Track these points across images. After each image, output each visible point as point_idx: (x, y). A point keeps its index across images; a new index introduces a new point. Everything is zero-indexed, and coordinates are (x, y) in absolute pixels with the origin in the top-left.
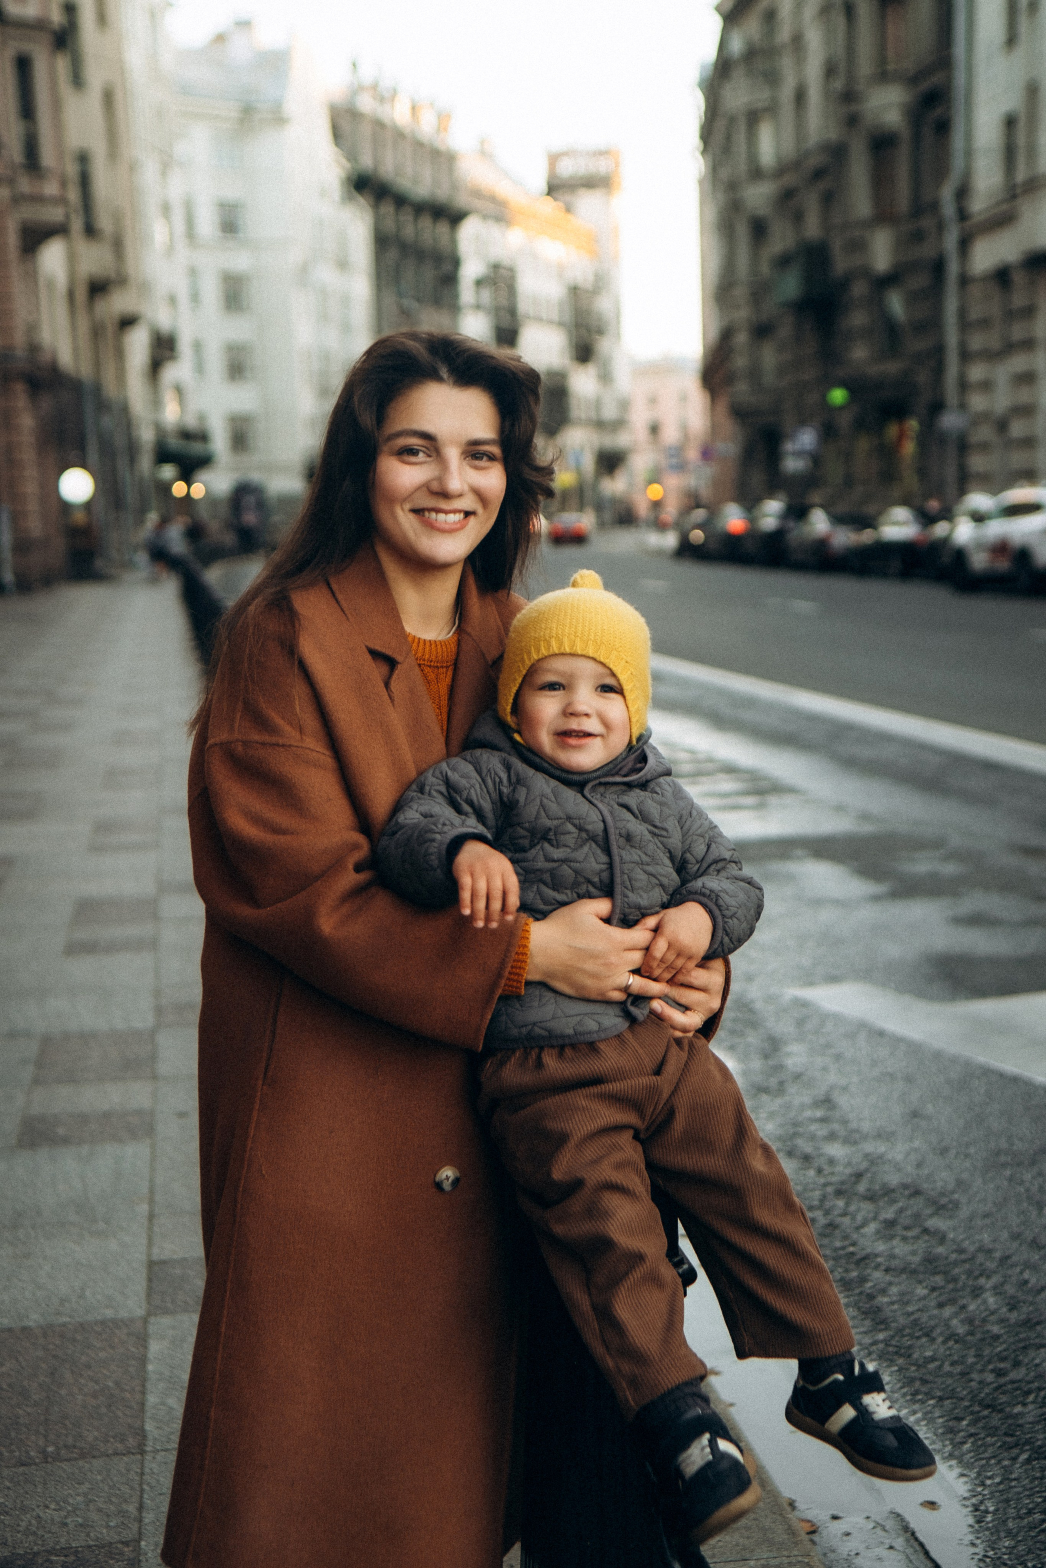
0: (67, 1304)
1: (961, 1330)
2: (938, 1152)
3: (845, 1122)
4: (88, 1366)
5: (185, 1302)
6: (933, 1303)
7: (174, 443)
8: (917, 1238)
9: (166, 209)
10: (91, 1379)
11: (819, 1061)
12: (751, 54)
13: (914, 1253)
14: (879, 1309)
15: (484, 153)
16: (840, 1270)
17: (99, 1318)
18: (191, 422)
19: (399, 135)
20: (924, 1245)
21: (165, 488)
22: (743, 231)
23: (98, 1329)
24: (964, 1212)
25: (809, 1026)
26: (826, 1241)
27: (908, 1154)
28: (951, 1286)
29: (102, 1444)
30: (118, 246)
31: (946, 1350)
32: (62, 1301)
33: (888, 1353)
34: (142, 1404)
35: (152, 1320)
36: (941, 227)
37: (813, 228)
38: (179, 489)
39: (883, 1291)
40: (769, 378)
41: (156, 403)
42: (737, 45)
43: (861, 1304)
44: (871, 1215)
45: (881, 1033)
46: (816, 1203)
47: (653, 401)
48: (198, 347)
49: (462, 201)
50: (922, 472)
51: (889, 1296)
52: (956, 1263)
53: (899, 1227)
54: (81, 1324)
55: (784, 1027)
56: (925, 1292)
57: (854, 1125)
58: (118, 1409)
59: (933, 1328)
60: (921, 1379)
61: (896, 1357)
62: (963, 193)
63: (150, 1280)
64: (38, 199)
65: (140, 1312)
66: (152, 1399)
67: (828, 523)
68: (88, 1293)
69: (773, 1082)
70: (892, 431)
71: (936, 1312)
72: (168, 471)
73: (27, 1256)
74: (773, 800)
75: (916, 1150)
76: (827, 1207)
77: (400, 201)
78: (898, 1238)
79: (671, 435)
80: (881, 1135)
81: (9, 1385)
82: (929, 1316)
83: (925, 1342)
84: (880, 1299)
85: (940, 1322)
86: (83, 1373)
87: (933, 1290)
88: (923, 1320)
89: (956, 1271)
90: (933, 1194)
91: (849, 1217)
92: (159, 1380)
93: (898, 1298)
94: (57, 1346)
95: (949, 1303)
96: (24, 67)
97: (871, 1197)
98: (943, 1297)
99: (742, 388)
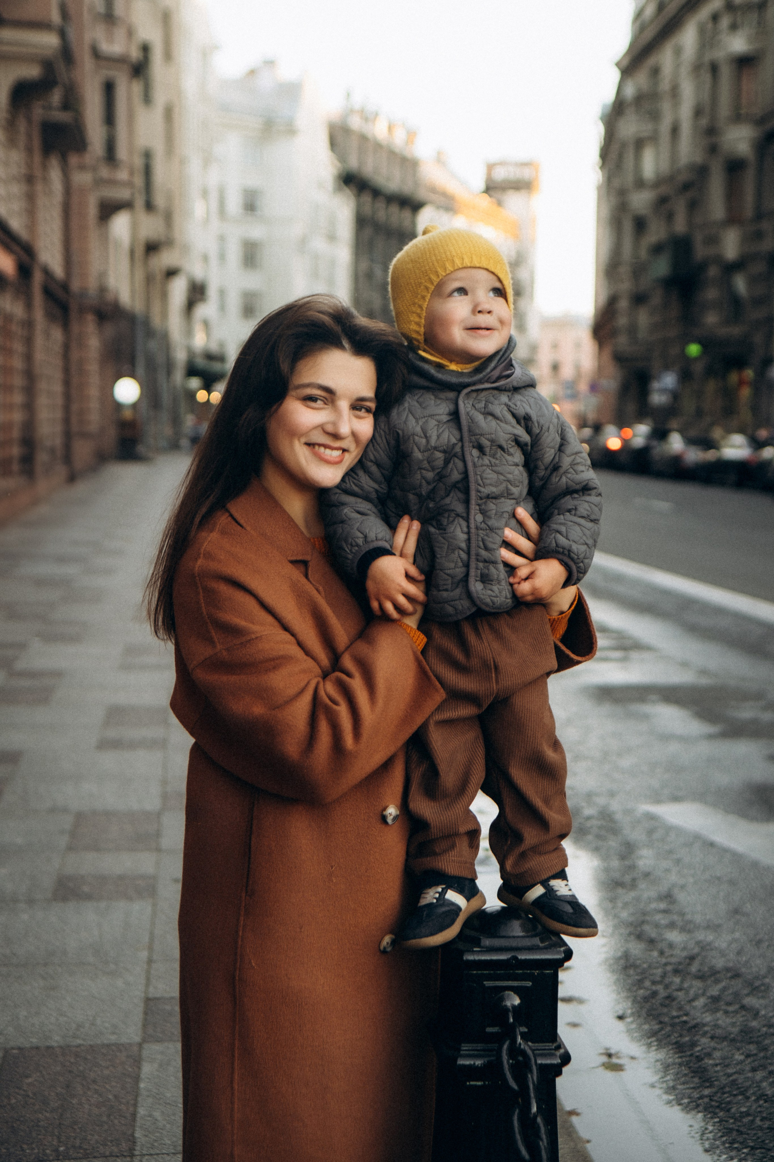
0: (82, 1030)
2: (754, 943)
3: (682, 914)
4: (94, 1081)
5: (172, 1033)
6: (748, 1068)
7: (201, 362)
8: (736, 1012)
9: (205, 193)
10: (96, 1092)
11: (665, 864)
12: (640, 99)
13: (733, 1024)
14: (705, 1070)
15: (440, 159)
16: (676, 1035)
17: (105, 1042)
18: (214, 347)
19: (378, 146)
20: (741, 1019)
21: (191, 395)
22: (628, 227)
23: (104, 1051)
25: (656, 836)
26: (665, 1010)
27: (730, 943)
28: (762, 1054)
29: (101, 1147)
30: (168, 217)
31: (757, 1107)
32: (79, 1026)
33: (712, 1106)
34: (134, 1115)
35: (147, 1046)
37: (680, 226)
38: (202, 396)
39: (709, 1055)
40: (642, 334)
41: (189, 332)
42: (630, 91)
43: (691, 1065)
44: (700, 992)
45: (712, 844)
46: (658, 979)
47: (555, 346)
48: (222, 293)
49: (422, 194)
50: (755, 409)
51: (714, 1059)
52: (766, 1035)
53: (722, 1003)
54: (91, 1046)
55: (637, 835)
56: (742, 1057)
57: (689, 917)
58: (115, 1118)
59: (747, 1089)
60: (738, 1131)
61: (717, 1111)
63: (146, 1013)
64: (112, 182)
65: (137, 1039)
66: (142, 1111)
67: (683, 444)
68: (98, 1021)
69: (627, 878)
70: (733, 377)
71: (750, 1075)
72: (195, 383)
73: (54, 988)
74: (634, 655)
75: (735, 940)
76: (667, 982)
77: (376, 193)
78: (721, 1012)
79: (567, 372)
80: (710, 927)
81: (35, 1094)
82: (745, 1078)
83: (741, 1100)
84: (706, 1061)
85: (753, 1083)
86: (91, 1087)
87: (748, 1056)
88: (740, 1081)
89: (767, 1042)
90: (749, 977)
91: (683, 992)
92: (148, 1096)
93: (721, 1061)
94: (72, 1063)
95: (761, 1068)
96: (109, 88)
97: (701, 977)
98: (756, 1063)
99: (622, 340)
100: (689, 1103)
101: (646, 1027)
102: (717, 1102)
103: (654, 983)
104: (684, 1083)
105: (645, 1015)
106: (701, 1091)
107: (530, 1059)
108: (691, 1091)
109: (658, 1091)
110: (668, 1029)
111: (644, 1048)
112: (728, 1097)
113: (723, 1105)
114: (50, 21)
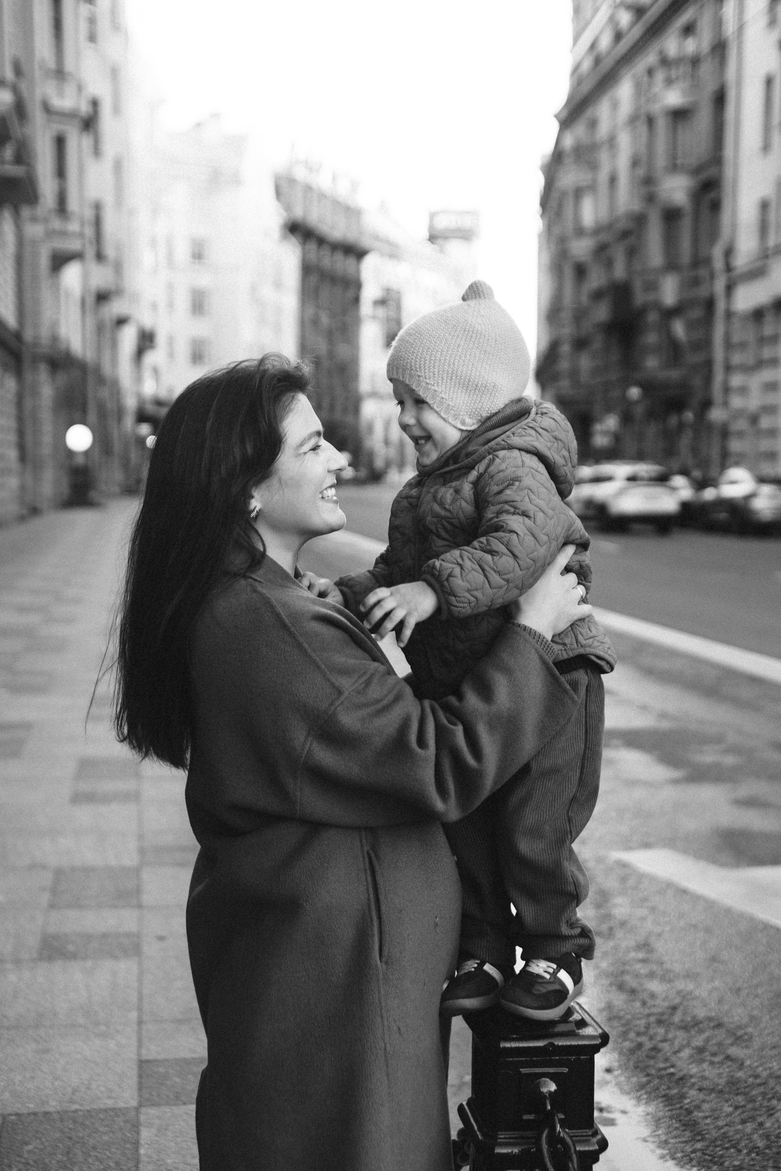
0: (77, 1094)
1: (761, 1144)
2: (734, 991)
3: (661, 963)
4: (94, 1148)
5: (168, 1096)
6: (737, 1120)
7: (150, 409)
8: (721, 1063)
9: (153, 243)
10: (97, 1159)
11: (640, 912)
12: (578, 150)
13: (720, 1075)
14: (695, 1123)
15: (383, 210)
16: (664, 1087)
17: (102, 1106)
18: (163, 394)
19: (322, 196)
20: (727, 1070)
21: (142, 440)
22: (569, 273)
23: (101, 1116)
24: (756, 1043)
25: (629, 883)
26: (652, 1062)
27: (711, 992)
28: (750, 1106)
30: (118, 267)
31: (750, 1160)
32: (75, 1091)
33: (705, 1160)
35: (143, 1110)
36: (712, 276)
37: (619, 272)
39: (698, 1107)
40: (584, 377)
41: (139, 379)
42: (568, 142)
43: (682, 1118)
44: (685, 1042)
45: (684, 892)
46: (642, 1030)
48: (171, 341)
49: (365, 242)
50: (695, 450)
51: (703, 1111)
52: (752, 1086)
53: (707, 1054)
54: (88, 1111)
55: (611, 883)
56: (731, 1109)
57: (667, 966)
59: (739, 1141)
61: (711, 1165)
62: (729, 252)
63: (140, 1076)
64: (63, 234)
65: (134, 1103)
68: (94, 1086)
69: (606, 927)
70: (673, 420)
71: (740, 1127)
72: (145, 428)
73: (47, 1051)
75: (715, 989)
76: (652, 1033)
77: (321, 241)
78: (707, 1063)
80: (689, 976)
81: (35, 1162)
82: (736, 1130)
83: (733, 1153)
84: (696, 1113)
85: (744, 1136)
86: (91, 1153)
87: (736, 1108)
88: (731, 1134)
89: (754, 1093)
90: (732, 1026)
91: (668, 1043)
92: (148, 1163)
93: (711, 1114)
94: (70, 1129)
95: (750, 1120)
96: (60, 142)
97: (685, 1027)
98: (745, 1114)
99: (565, 384)
100: (682, 1157)
101: (634, 1080)
102: (710, 1155)
103: (638, 1034)
104: (676, 1137)
105: (632, 1068)
106: (693, 1145)
107: (570, 1149)
108: (683, 1145)
109: (652, 1146)
110: (656, 1081)
111: (633, 1102)
112: (720, 1151)
113: (716, 1159)
114: (4, 78)
